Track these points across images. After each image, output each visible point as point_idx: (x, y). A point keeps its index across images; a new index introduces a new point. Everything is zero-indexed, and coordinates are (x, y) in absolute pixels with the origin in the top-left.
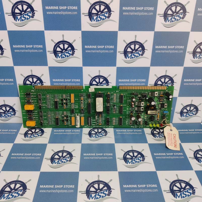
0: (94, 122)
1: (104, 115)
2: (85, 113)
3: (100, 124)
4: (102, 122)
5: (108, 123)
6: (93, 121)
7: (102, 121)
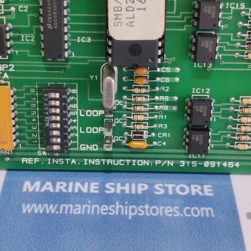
0: (91, 130)
1: (168, 70)
2: (22, 57)
3: (135, 144)
4: (150, 131)
5: (198, 137)
6: (85, 122)
7: (151, 122)
